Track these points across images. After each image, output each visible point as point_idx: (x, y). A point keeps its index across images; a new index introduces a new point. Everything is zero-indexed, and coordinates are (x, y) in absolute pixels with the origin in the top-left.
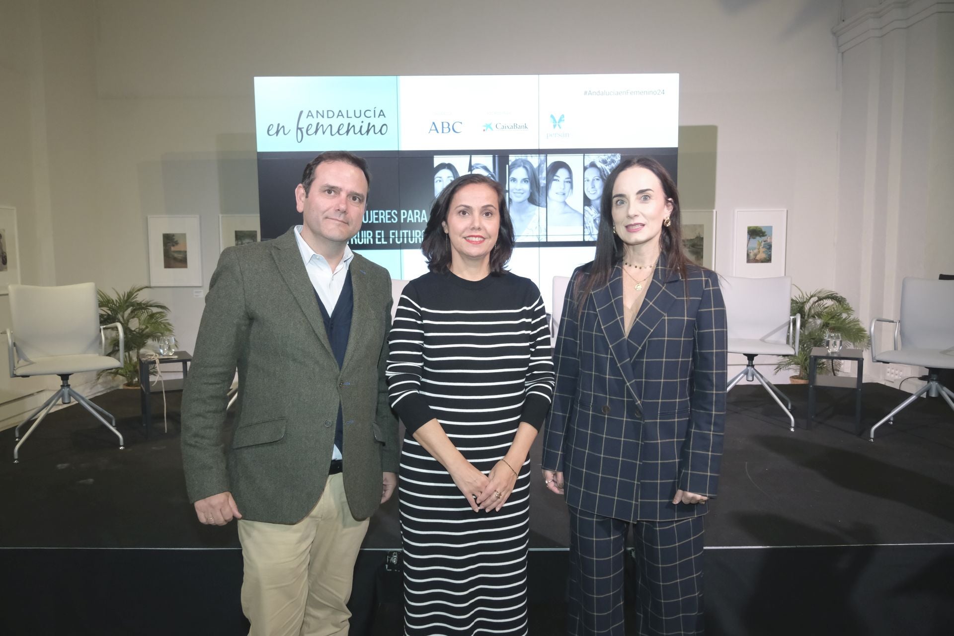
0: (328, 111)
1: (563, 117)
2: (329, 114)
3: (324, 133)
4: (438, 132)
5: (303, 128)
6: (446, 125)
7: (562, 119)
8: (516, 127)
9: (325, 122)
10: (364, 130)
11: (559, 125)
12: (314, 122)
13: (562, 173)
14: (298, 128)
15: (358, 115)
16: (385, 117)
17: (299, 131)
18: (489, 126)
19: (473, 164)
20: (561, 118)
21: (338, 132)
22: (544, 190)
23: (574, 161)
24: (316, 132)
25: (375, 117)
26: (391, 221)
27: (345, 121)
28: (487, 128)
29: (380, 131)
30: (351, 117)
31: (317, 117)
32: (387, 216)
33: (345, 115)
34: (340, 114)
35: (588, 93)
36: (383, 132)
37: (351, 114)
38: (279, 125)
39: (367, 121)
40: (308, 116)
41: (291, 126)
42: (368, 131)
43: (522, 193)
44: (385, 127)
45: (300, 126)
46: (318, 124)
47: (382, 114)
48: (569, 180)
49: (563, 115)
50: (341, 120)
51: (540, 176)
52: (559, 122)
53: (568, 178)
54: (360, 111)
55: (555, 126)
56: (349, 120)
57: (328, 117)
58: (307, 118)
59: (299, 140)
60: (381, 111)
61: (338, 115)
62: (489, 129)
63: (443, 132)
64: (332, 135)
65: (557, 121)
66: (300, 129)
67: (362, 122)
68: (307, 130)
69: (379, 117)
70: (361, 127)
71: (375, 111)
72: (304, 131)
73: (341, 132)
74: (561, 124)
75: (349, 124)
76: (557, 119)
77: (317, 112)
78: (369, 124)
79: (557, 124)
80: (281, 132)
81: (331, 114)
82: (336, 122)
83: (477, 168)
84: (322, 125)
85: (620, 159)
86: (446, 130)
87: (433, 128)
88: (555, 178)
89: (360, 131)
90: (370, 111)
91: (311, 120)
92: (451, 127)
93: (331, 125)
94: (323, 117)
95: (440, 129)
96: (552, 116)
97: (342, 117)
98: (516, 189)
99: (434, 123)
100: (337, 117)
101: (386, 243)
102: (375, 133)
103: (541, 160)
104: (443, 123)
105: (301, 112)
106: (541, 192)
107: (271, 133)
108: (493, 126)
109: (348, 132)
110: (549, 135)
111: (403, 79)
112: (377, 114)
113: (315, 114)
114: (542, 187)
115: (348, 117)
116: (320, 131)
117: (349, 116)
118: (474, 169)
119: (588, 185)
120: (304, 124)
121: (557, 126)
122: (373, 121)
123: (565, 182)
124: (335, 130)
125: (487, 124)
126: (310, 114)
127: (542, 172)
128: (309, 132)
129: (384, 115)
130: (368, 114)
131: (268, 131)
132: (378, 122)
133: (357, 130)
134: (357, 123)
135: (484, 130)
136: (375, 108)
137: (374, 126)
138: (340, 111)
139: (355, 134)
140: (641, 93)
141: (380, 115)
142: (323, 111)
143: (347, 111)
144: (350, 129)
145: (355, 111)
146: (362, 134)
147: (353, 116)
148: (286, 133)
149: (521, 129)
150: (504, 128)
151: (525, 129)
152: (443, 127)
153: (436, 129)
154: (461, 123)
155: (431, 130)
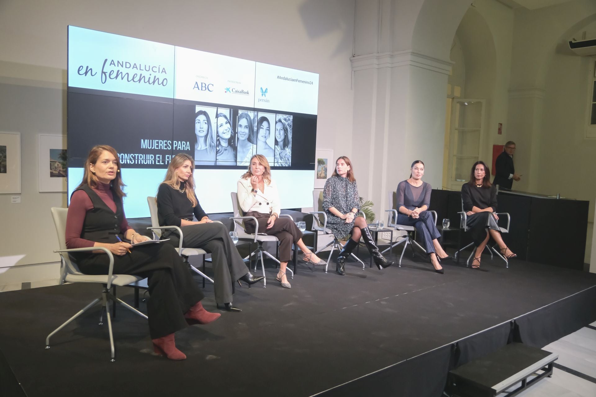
0: (126, 63)
2: (126, 65)
3: (122, 79)
4: (199, 89)
5: (107, 72)
6: (204, 85)
8: (243, 92)
9: (124, 70)
10: (151, 81)
12: (116, 69)
13: (265, 124)
14: (103, 72)
15: (147, 69)
16: (166, 73)
17: (103, 74)
18: (228, 89)
19: (218, 113)
20: (266, 90)
21: (133, 79)
22: (256, 133)
23: (271, 117)
24: (116, 77)
25: (159, 72)
26: (167, 148)
27: (139, 72)
28: (227, 91)
29: (162, 83)
30: (143, 70)
31: (119, 66)
32: (164, 145)
33: (138, 68)
34: (135, 66)
35: (279, 78)
36: (164, 84)
37: (143, 68)
38: (87, 67)
39: (153, 74)
40: (111, 64)
41: (97, 69)
42: (154, 82)
43: (245, 135)
44: (165, 80)
45: (104, 71)
46: (118, 71)
47: (164, 71)
48: (268, 129)
49: (267, 89)
50: (135, 71)
51: (254, 125)
53: (268, 128)
54: (149, 66)
55: (262, 95)
57: (126, 67)
58: (110, 65)
59: (103, 81)
60: (164, 69)
61: (134, 67)
62: (228, 91)
63: (202, 90)
64: (128, 81)
65: (264, 92)
66: (105, 73)
67: (150, 75)
68: (110, 75)
69: (162, 73)
70: (149, 78)
71: (159, 68)
72: (108, 75)
73: (135, 80)
74: (266, 94)
75: (141, 75)
77: (118, 62)
78: (155, 77)
80: (89, 73)
81: (128, 65)
82: (132, 72)
83: (221, 116)
84: (121, 73)
85: (292, 118)
86: (204, 89)
87: (196, 86)
88: (262, 127)
89: (149, 81)
90: (156, 67)
92: (206, 87)
93: (128, 74)
94: (122, 66)
95: (200, 88)
96: (261, 88)
98: (242, 132)
99: (196, 83)
100: (133, 68)
101: (163, 164)
102: (159, 84)
103: (255, 115)
104: (202, 83)
105: (106, 60)
106: (254, 135)
107: (80, 72)
108: (231, 90)
109: (140, 80)
110: (260, 100)
111: (178, 49)
112: (161, 71)
113: (116, 64)
114: (255, 132)
115: (140, 69)
116: (120, 76)
117: (141, 69)
118: (219, 117)
119: (277, 133)
120: (108, 69)
121: (264, 95)
122: (158, 75)
123: (266, 130)
124: (131, 78)
125: (227, 88)
126: (112, 63)
127: (255, 123)
128: (112, 77)
129: (165, 72)
130: (154, 69)
131: (79, 71)
132: (161, 77)
133: (147, 80)
134: (146, 74)
135: (225, 92)
136: (160, 66)
137: (158, 79)
138: (135, 64)
139: (145, 82)
140: (303, 82)
141: (162, 71)
142: (123, 62)
143: (140, 65)
144: (142, 79)
145: (145, 66)
146: (150, 84)
147: (144, 69)
148: (93, 74)
149: (245, 94)
150: (236, 92)
151: (247, 94)
152: (202, 86)
153: (198, 87)
154: (213, 85)
155: (195, 87)
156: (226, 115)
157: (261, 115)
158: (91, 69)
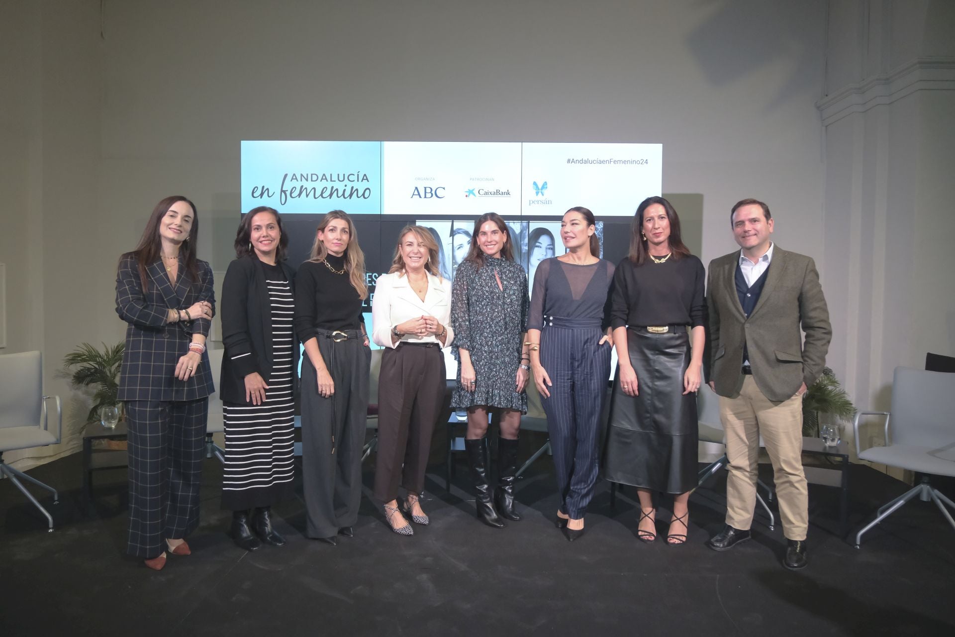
0: (312, 175)
1: (546, 184)
2: (313, 177)
3: (307, 196)
4: (420, 197)
5: (287, 191)
6: (428, 190)
7: (545, 186)
8: (498, 194)
9: (309, 185)
10: (347, 194)
11: (541, 192)
12: (298, 185)
13: (544, 240)
14: (282, 191)
15: (341, 178)
16: (368, 181)
17: (283, 193)
18: (471, 192)
19: (455, 228)
20: (543, 185)
21: (321, 195)
22: (526, 256)
23: (554, 228)
24: (299, 195)
25: (358, 181)
26: (372, 283)
27: (329, 185)
29: (363, 195)
30: (335, 181)
31: (301, 181)
32: (368, 279)
33: (329, 178)
34: (324, 177)
35: (571, 161)
36: (366, 196)
37: (335, 178)
38: (263, 187)
39: (350, 185)
40: (292, 179)
41: (275, 189)
42: (351, 195)
44: (368, 191)
45: (284, 189)
46: (302, 187)
47: (365, 178)
48: (551, 246)
49: (546, 182)
50: (324, 183)
52: (542, 189)
53: (550, 245)
54: (344, 175)
55: (537, 193)
56: (333, 184)
57: (312, 181)
58: (291, 181)
59: (283, 202)
60: (365, 175)
61: (322, 179)
62: (471, 195)
63: (425, 197)
64: (315, 198)
65: (540, 189)
66: (285, 192)
67: (346, 186)
68: (291, 193)
69: (362, 181)
70: (345, 190)
71: (358, 175)
72: (288, 193)
73: (324, 195)
74: (544, 191)
75: (332, 188)
76: (540, 186)
77: (302, 175)
78: (352, 188)
79: (540, 191)
80: (265, 194)
81: (315, 178)
82: (319, 186)
83: (459, 233)
84: (306, 188)
86: (429, 195)
87: (416, 193)
88: (537, 244)
89: (343, 195)
90: (354, 175)
91: (295, 183)
92: (433, 192)
93: (314, 189)
94: (307, 180)
95: (422, 194)
96: (535, 183)
97: (325, 180)
99: (416, 188)
100: (321, 181)
101: (366, 305)
102: (358, 197)
103: (523, 227)
104: (425, 188)
105: (286, 176)
106: (522, 259)
107: (255, 195)
108: (476, 192)
109: (331, 195)
110: (531, 202)
111: (387, 145)
112: (361, 179)
113: (299, 178)
114: (524, 253)
115: (331, 181)
116: (304, 193)
117: (333, 180)
118: (456, 234)
120: (288, 186)
121: (540, 193)
122: (356, 185)
123: (546, 248)
124: (318, 193)
125: (469, 190)
126: (294, 177)
128: (293, 195)
129: (367, 179)
130: (351, 178)
131: (253, 193)
132: (361, 186)
133: (340, 193)
134: (340, 186)
135: (467, 196)
136: (359, 172)
137: (357, 190)
138: (324, 175)
139: (338, 197)
140: (625, 162)
141: (363, 179)
142: (307, 174)
143: (331, 175)
144: (334, 192)
145: (338, 175)
146: (345, 198)
147: (337, 179)
148: (270, 195)
149: (503, 196)
150: (486, 193)
151: (507, 196)
152: (425, 192)
153: (419, 194)
154: (444, 188)
155: (413, 195)
156: (468, 230)
157: (534, 226)
158: (268, 189)
